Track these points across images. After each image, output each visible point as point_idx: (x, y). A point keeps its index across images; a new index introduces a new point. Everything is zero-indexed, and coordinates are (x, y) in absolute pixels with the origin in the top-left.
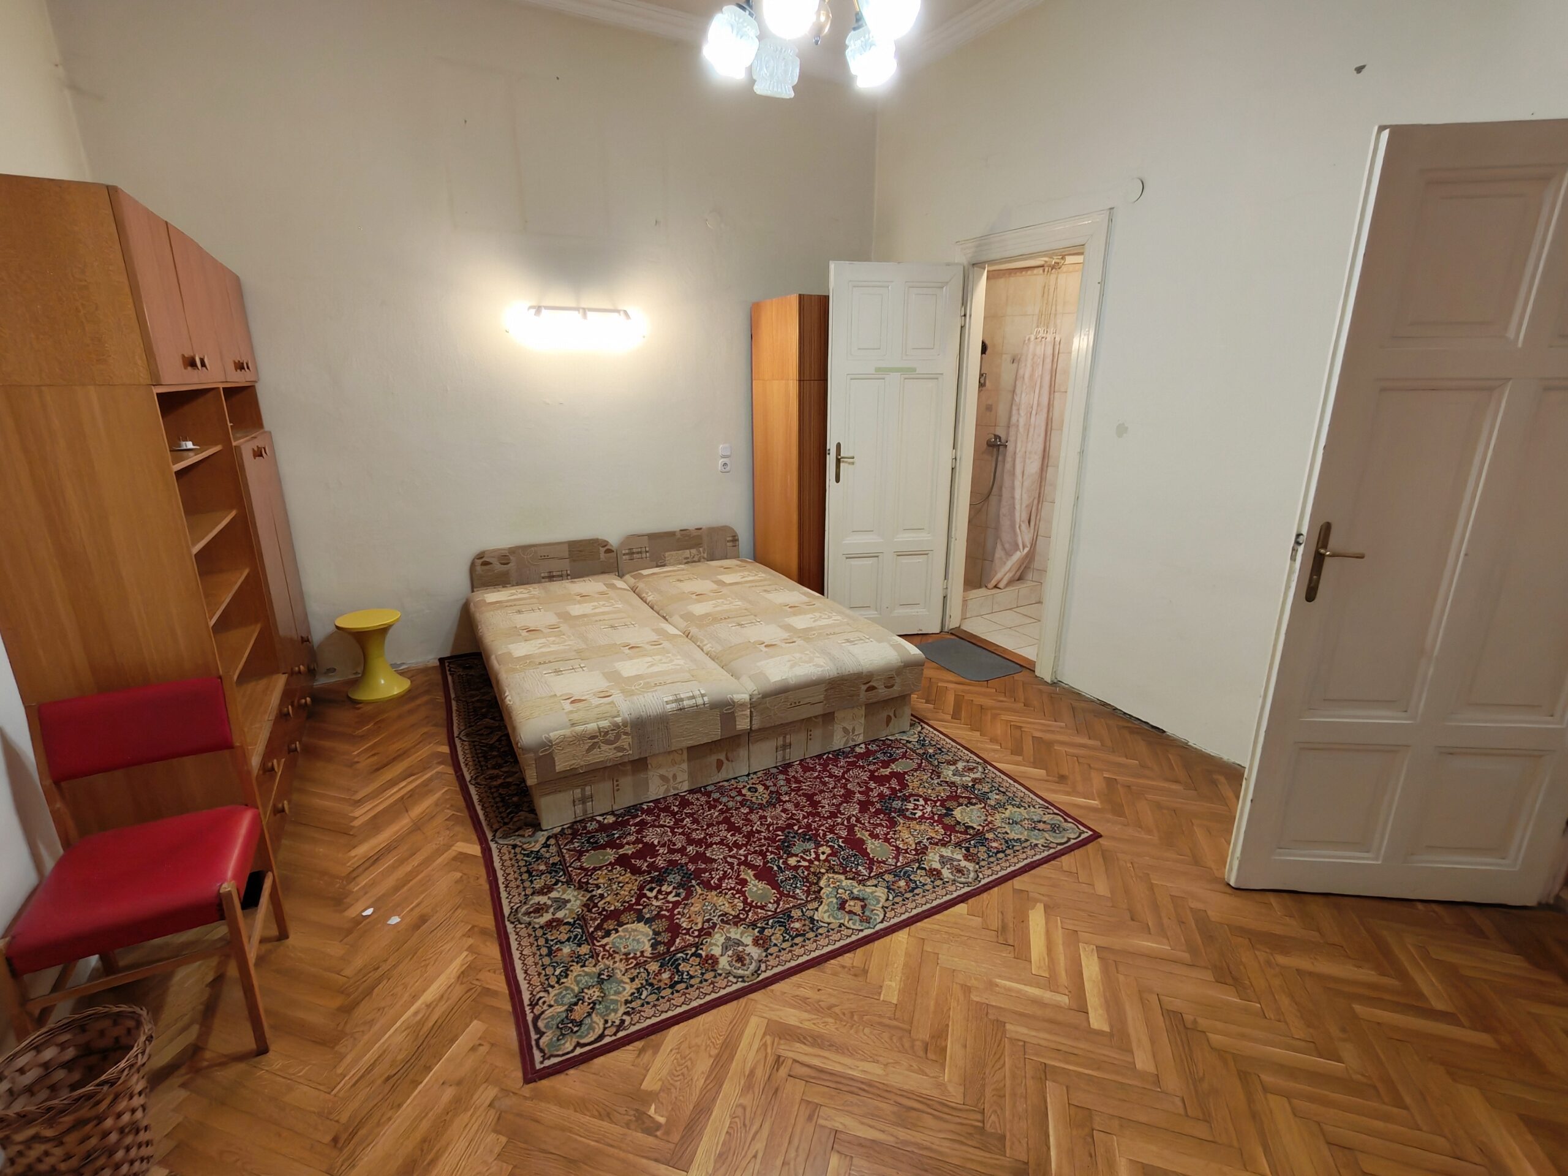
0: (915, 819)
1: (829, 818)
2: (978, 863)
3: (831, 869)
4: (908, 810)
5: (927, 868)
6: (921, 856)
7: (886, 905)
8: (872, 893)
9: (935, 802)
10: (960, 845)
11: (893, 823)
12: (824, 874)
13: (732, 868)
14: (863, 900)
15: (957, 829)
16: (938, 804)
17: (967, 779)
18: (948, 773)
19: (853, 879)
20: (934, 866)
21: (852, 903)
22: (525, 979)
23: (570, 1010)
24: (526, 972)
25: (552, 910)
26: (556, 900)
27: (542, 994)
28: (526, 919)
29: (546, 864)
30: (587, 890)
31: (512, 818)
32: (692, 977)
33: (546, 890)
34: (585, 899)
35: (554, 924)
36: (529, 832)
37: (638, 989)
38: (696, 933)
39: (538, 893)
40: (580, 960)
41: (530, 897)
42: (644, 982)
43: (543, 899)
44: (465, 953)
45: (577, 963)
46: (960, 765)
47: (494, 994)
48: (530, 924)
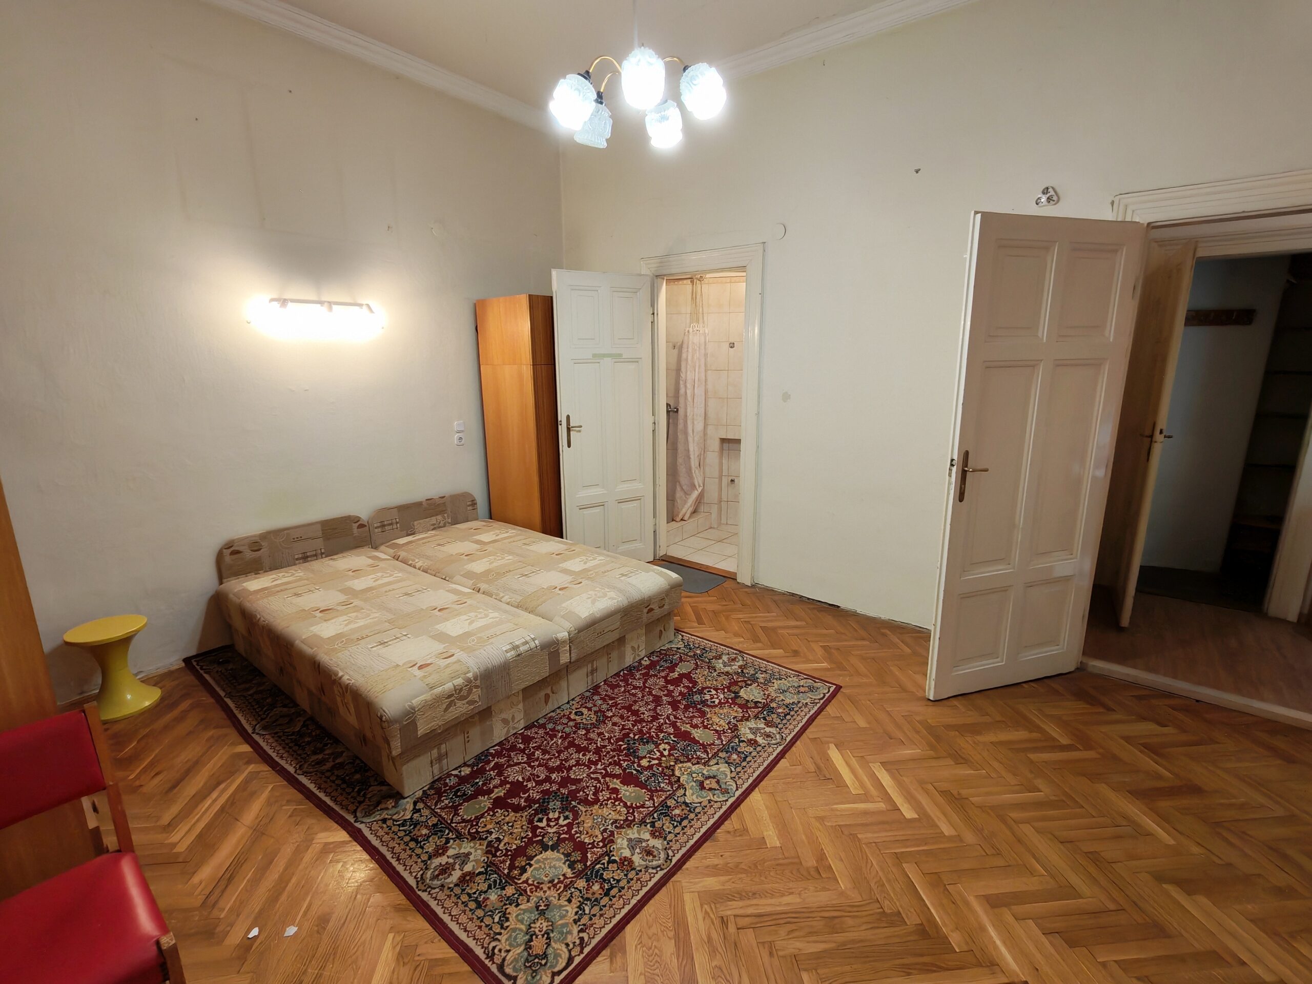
0: (716, 706)
1: (652, 721)
2: (777, 727)
3: (677, 761)
4: (707, 700)
5: (745, 740)
6: (736, 732)
7: (733, 776)
8: (718, 770)
9: (723, 689)
10: (758, 717)
11: (703, 714)
12: (674, 766)
13: (600, 782)
14: (714, 777)
15: (749, 706)
16: (726, 691)
17: (735, 667)
18: (719, 665)
19: (698, 763)
20: (749, 738)
21: (708, 782)
22: (468, 937)
23: (528, 947)
24: (465, 930)
25: (457, 867)
26: (456, 856)
27: (493, 944)
28: (436, 883)
29: (426, 827)
30: (481, 839)
31: (364, 795)
32: (618, 881)
33: (441, 851)
34: (484, 847)
35: (468, 878)
36: (390, 804)
37: (579, 907)
38: (601, 844)
39: (434, 855)
40: (510, 901)
41: (429, 862)
42: (580, 899)
43: (443, 860)
44: (391, 936)
45: (510, 904)
46: (725, 658)
47: (444, 961)
48: (443, 886)
